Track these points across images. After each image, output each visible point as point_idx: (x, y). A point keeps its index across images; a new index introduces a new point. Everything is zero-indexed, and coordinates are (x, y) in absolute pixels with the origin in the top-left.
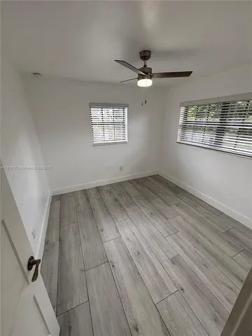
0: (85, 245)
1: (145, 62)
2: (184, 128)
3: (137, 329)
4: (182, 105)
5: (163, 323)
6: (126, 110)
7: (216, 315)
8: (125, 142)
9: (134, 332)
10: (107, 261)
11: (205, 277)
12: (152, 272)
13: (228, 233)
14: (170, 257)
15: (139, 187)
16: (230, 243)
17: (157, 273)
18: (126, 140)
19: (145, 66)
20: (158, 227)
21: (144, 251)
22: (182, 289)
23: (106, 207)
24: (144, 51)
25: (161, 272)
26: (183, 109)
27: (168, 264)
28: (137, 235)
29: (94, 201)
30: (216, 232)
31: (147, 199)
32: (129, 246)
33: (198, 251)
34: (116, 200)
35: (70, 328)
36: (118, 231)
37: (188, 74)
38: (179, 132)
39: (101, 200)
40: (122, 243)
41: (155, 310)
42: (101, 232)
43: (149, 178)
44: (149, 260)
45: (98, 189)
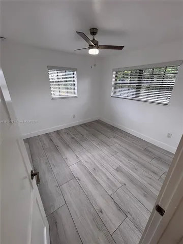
0: (55, 170)
1: (93, 37)
2: (115, 86)
3: (102, 212)
4: (114, 70)
5: (117, 205)
6: (75, 72)
7: (144, 194)
8: (76, 97)
9: (100, 214)
10: (74, 177)
11: (136, 175)
12: (105, 179)
13: (146, 150)
14: (115, 168)
15: (87, 128)
16: (147, 155)
17: (108, 179)
18: (77, 95)
19: (94, 39)
20: (104, 151)
21: (98, 167)
22: (125, 184)
23: (66, 143)
24: (93, 28)
25: (111, 177)
26: (114, 74)
27: (114, 172)
28: (92, 158)
29: (56, 140)
30: (139, 150)
31: (94, 135)
32: (87, 166)
33: (131, 162)
34: (73, 138)
35: (56, 223)
36: (78, 158)
37: (121, 48)
38: (113, 89)
39: (61, 139)
40: (82, 165)
41: (111, 198)
42: (66, 160)
43: (93, 122)
44: (103, 172)
45: (58, 132)
